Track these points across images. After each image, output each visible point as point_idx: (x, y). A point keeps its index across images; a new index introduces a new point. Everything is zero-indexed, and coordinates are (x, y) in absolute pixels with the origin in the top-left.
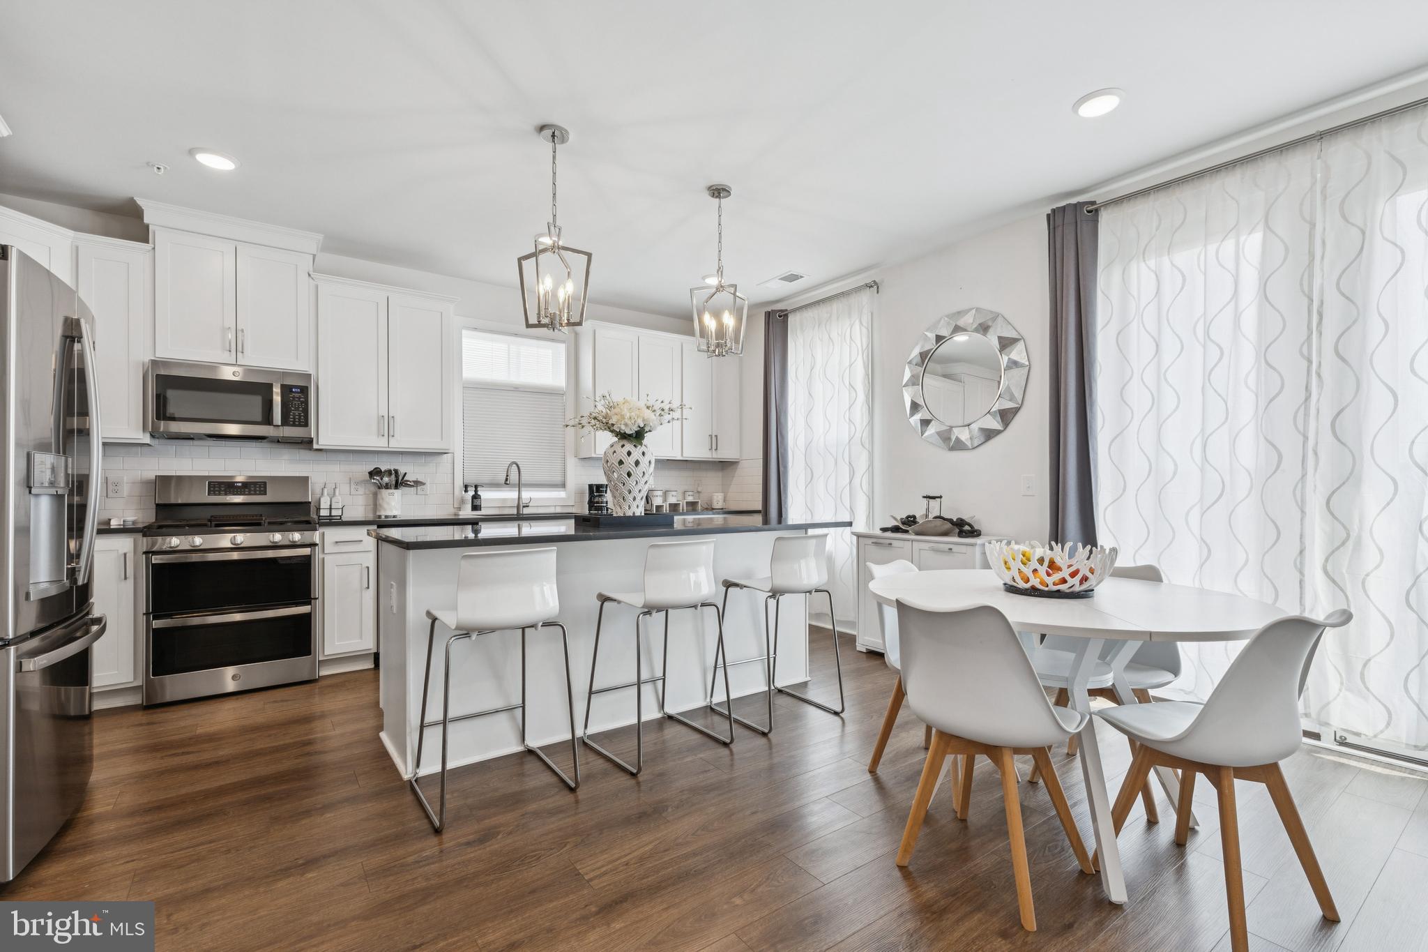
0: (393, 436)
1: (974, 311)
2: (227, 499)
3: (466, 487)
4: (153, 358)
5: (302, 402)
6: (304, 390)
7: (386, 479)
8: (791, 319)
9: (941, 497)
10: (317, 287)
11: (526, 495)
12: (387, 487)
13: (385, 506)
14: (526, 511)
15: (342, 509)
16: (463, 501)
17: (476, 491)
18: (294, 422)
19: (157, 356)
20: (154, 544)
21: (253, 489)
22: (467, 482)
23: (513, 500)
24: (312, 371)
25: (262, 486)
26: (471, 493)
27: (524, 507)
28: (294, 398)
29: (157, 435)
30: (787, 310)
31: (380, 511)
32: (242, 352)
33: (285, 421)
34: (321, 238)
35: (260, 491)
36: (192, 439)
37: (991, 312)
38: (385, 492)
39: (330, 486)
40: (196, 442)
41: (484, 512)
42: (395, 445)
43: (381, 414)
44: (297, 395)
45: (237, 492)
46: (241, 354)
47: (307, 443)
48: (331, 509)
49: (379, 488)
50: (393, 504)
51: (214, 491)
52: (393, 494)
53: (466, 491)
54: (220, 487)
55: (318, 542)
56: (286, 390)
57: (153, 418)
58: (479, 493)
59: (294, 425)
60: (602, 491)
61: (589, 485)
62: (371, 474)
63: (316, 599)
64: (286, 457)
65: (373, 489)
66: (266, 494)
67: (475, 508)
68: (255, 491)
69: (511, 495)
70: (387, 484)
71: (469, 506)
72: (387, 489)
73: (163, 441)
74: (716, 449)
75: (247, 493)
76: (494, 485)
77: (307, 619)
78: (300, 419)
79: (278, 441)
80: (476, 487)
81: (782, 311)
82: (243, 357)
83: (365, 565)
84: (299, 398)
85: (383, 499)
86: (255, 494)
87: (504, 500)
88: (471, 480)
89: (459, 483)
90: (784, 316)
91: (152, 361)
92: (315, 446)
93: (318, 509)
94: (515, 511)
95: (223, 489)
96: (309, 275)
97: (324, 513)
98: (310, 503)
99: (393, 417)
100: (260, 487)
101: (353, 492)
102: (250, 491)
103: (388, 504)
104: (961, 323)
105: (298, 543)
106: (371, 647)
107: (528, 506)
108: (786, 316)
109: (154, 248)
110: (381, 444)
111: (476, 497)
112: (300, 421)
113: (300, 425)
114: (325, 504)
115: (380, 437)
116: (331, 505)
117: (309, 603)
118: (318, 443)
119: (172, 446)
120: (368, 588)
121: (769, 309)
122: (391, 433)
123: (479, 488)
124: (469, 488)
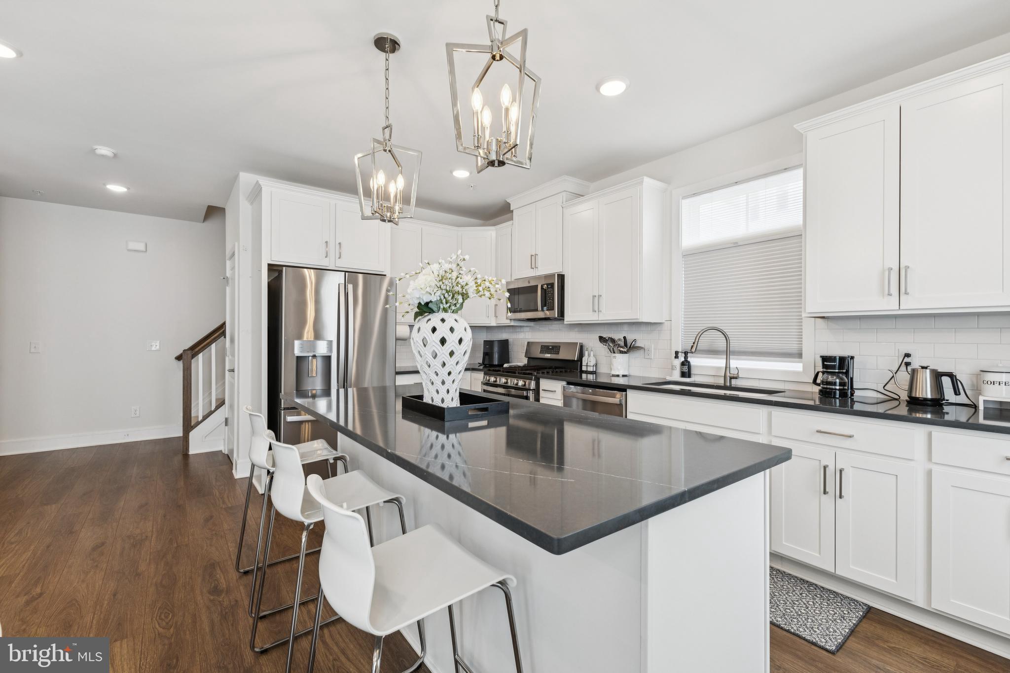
0: (601, 311)
2: (545, 356)
3: (677, 353)
5: (552, 294)
11: (735, 363)
12: (618, 352)
14: (734, 383)
15: (595, 366)
17: (686, 357)
21: (555, 350)
22: (678, 349)
23: (719, 368)
25: (559, 348)
26: (681, 359)
27: (732, 378)
38: (612, 356)
41: (694, 379)
42: (602, 317)
43: (594, 295)
45: (549, 352)
48: (587, 365)
50: (616, 366)
51: (542, 351)
52: (615, 357)
53: (676, 357)
55: (534, 389)
58: (688, 360)
66: (559, 354)
67: (685, 374)
69: (720, 362)
71: (678, 372)
75: (552, 352)
78: (551, 305)
80: (686, 353)
84: (551, 291)
86: (555, 354)
88: (681, 347)
89: (670, 350)
93: (582, 366)
94: (721, 382)
95: (545, 350)
97: (584, 368)
99: (601, 296)
103: (613, 365)
107: (736, 378)
110: (594, 318)
111: (685, 363)
112: (551, 307)
113: (551, 310)
114: (585, 362)
115: (594, 312)
118: (565, 320)
122: (600, 309)
123: (689, 355)
124: (680, 354)
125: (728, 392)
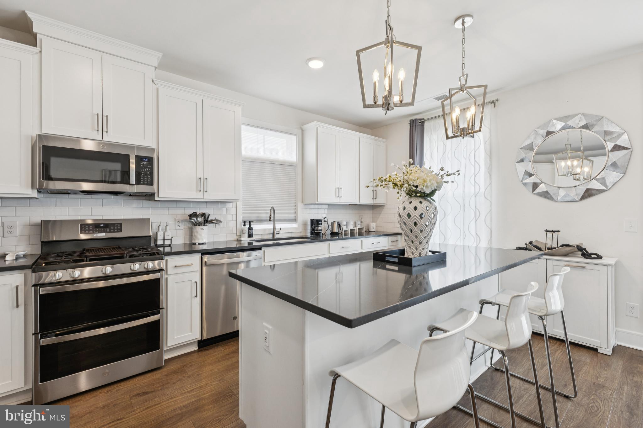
0: (206, 191)
1: (580, 115)
2: (95, 236)
3: (244, 222)
4: (40, 134)
5: (149, 168)
6: (151, 160)
7: (199, 219)
8: (426, 124)
9: (558, 231)
10: (158, 89)
11: (278, 226)
12: (199, 224)
13: (199, 236)
14: (278, 236)
15: (171, 239)
16: (242, 232)
17: (250, 225)
18: (144, 182)
19: (42, 132)
20: (40, 278)
21: (112, 228)
22: (245, 219)
23: (270, 229)
24: (154, 146)
25: (119, 226)
26: (247, 226)
27: (277, 234)
28: (144, 165)
29: (42, 191)
30: (424, 119)
31: (195, 240)
32: (107, 132)
33: (138, 182)
34: (161, 56)
35: (117, 229)
36: (69, 193)
37: (596, 116)
38: (198, 228)
39: (163, 225)
40: (71, 196)
41: (255, 238)
42: (208, 197)
43: (199, 177)
44: (145, 163)
45: (101, 230)
46: (106, 133)
47: (150, 196)
48: (164, 240)
49: (195, 225)
50: (203, 235)
51: (85, 231)
52: (203, 229)
53: (244, 225)
54: (89, 228)
55: (164, 268)
56: (139, 159)
57: (39, 178)
58: (252, 226)
59: (144, 184)
60: (319, 224)
61: (311, 220)
62: (191, 216)
63: (163, 308)
64: (134, 205)
65: (190, 225)
66: (121, 232)
67: (250, 235)
68: (114, 229)
69: (270, 226)
70: (199, 222)
71: (247, 235)
72: (200, 225)
73: (45, 195)
74: (376, 198)
75: (108, 231)
76: (260, 221)
77: (157, 324)
78: (147, 180)
79: (130, 195)
80: (250, 222)
81: (421, 119)
82: (107, 136)
83: (194, 281)
84: (147, 165)
85: (197, 232)
86: (114, 232)
87: (265, 230)
88: (247, 218)
89: (240, 220)
90: (422, 122)
91: (39, 135)
92: (157, 199)
93: (156, 240)
94: (271, 237)
95: (91, 229)
96: (153, 81)
97: (160, 243)
98: (151, 236)
99: (206, 179)
100: (117, 227)
101: (177, 227)
102: (110, 229)
103: (201, 235)
104: (570, 123)
105: (151, 270)
106: (198, 337)
107: (279, 233)
108: (423, 122)
109: (41, 52)
110: (198, 196)
111: (250, 229)
112: (147, 182)
113: (147, 184)
114: (160, 236)
115: (198, 192)
116: (164, 237)
117: (158, 313)
118: (158, 196)
119: (53, 199)
120: (196, 296)
121: (413, 118)
122: (205, 190)
123: (252, 223)
124: (246, 223)
125: (275, 242)
